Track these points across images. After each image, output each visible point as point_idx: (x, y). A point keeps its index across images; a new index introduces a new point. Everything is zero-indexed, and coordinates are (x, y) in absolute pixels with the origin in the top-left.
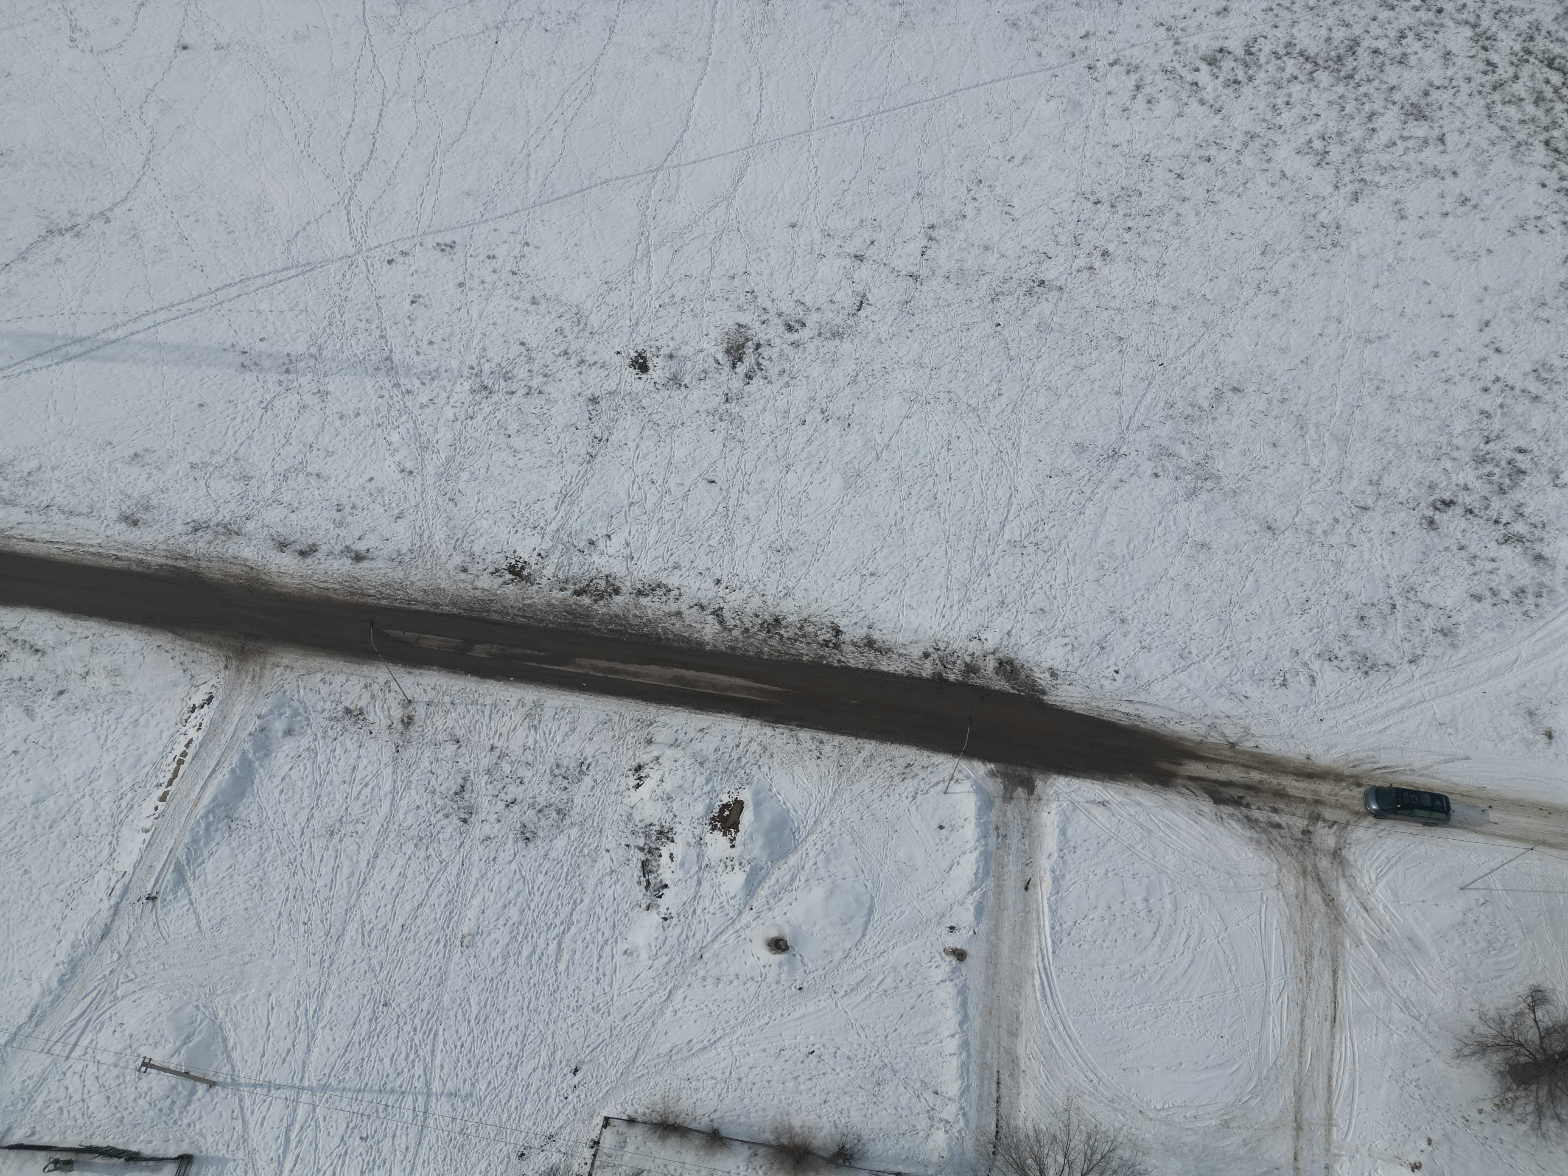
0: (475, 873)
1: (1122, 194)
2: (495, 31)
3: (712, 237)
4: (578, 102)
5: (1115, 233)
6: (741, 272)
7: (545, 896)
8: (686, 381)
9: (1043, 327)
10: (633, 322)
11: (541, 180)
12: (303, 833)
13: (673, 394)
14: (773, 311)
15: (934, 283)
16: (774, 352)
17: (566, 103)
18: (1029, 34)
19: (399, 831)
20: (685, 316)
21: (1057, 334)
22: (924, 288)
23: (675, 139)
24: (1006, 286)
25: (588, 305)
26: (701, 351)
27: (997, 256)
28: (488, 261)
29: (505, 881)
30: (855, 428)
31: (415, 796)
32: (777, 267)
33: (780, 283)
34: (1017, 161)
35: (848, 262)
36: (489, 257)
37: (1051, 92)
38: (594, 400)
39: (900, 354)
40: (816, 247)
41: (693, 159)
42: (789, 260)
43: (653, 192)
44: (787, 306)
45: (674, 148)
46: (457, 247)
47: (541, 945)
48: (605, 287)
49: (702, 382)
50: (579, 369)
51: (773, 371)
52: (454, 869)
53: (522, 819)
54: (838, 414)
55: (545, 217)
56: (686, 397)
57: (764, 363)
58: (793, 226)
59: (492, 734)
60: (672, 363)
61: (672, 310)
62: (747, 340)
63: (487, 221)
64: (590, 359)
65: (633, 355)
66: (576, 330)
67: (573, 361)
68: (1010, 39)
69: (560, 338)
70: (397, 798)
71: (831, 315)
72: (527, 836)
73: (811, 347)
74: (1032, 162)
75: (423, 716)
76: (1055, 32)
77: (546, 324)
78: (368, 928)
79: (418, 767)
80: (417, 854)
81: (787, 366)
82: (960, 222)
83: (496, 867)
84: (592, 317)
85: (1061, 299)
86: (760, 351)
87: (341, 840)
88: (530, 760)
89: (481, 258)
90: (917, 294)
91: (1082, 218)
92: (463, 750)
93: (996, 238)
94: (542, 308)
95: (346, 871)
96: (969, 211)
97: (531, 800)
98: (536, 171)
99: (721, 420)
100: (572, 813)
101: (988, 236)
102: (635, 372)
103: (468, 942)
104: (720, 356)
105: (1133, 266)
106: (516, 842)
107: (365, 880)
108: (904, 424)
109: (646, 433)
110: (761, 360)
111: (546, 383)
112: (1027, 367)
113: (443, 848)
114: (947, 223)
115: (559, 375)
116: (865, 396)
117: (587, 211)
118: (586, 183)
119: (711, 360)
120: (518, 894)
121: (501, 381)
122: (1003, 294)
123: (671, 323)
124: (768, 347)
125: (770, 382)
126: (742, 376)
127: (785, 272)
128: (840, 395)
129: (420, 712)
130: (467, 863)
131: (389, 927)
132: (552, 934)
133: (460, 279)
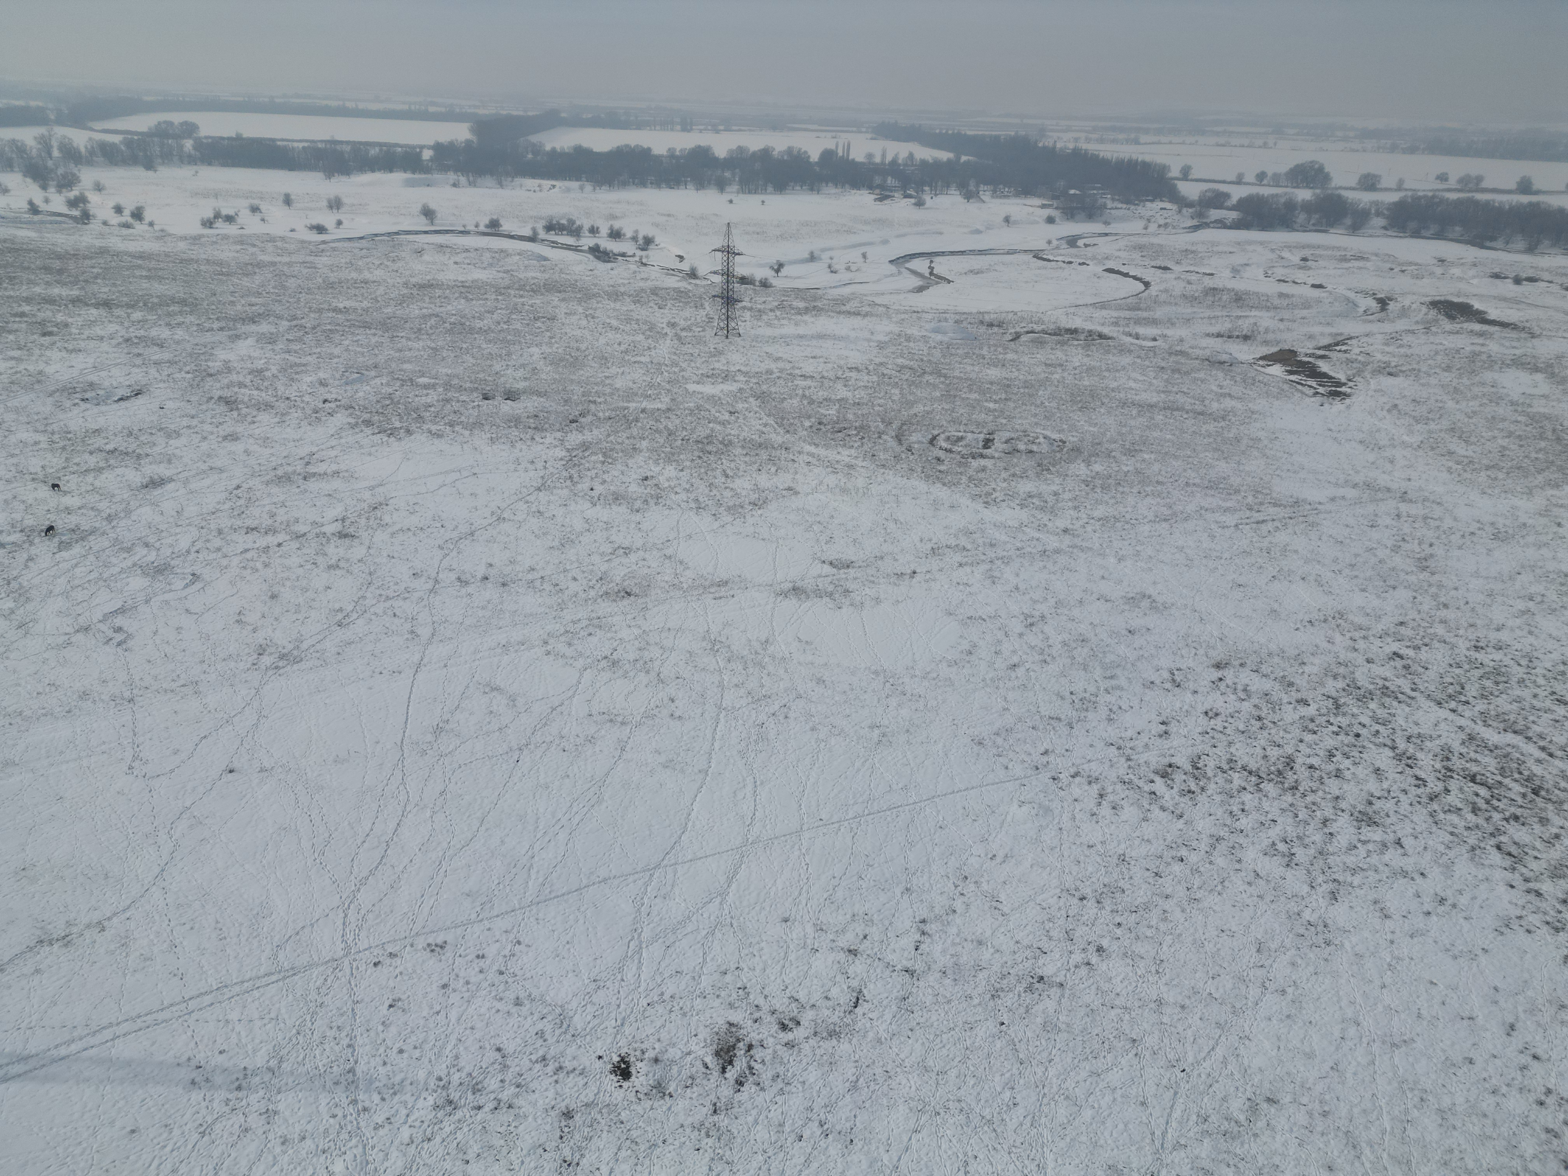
1: (1105, 890)
2: (517, 752)
3: (705, 932)
4: (586, 809)
5: (1106, 928)
6: (733, 967)
8: (671, 1089)
9: (1048, 1027)
10: (619, 1022)
11: (541, 880)
13: (656, 1104)
14: (765, 1008)
15: (933, 978)
16: (767, 1054)
17: (575, 809)
18: (995, 751)
20: (673, 1015)
21: (1065, 1035)
22: (921, 983)
23: (673, 840)
24: (1005, 982)
25: (574, 1004)
26: (689, 1053)
27: (991, 950)
28: (477, 961)
30: (857, 1142)
32: (770, 962)
33: (773, 978)
34: (999, 859)
35: (842, 956)
36: (478, 957)
37: (1022, 799)
38: (568, 1115)
39: (902, 1056)
40: (809, 941)
41: (689, 857)
42: (782, 954)
43: (649, 889)
44: (780, 1003)
45: (672, 848)
46: (448, 947)
48: (593, 986)
49: (688, 1090)
50: (556, 1077)
51: (766, 1075)
54: (838, 1128)
55: (541, 915)
56: (669, 1109)
57: (757, 1066)
58: (786, 920)
60: (657, 1068)
61: (660, 1009)
62: (738, 1040)
63: (481, 921)
64: (568, 1065)
65: (616, 1059)
66: (557, 1032)
67: (550, 1069)
68: (978, 755)
69: (540, 1042)
71: (827, 1012)
73: (806, 1048)
74: (1013, 860)
76: (1017, 750)
77: (526, 1026)
81: (781, 1070)
82: (951, 917)
84: (576, 1018)
85: (1063, 996)
86: (752, 1052)
89: (470, 958)
90: (914, 990)
91: (1071, 913)
93: (988, 933)
94: (525, 1010)
96: (958, 905)
98: (538, 872)
99: (708, 1136)
101: (980, 931)
102: (616, 1079)
104: (709, 1059)
105: (1131, 963)
108: (913, 1141)
109: (623, 1154)
110: (753, 1063)
111: (517, 1095)
112: (1040, 1071)
114: (938, 918)
115: (532, 1086)
116: (867, 1105)
117: (582, 909)
118: (585, 882)
119: (699, 1064)
121: (469, 1093)
122: (1002, 990)
123: (658, 1024)
124: (760, 1049)
125: (762, 1089)
126: (732, 1082)
127: (779, 967)
128: (840, 1104)
133: (445, 980)
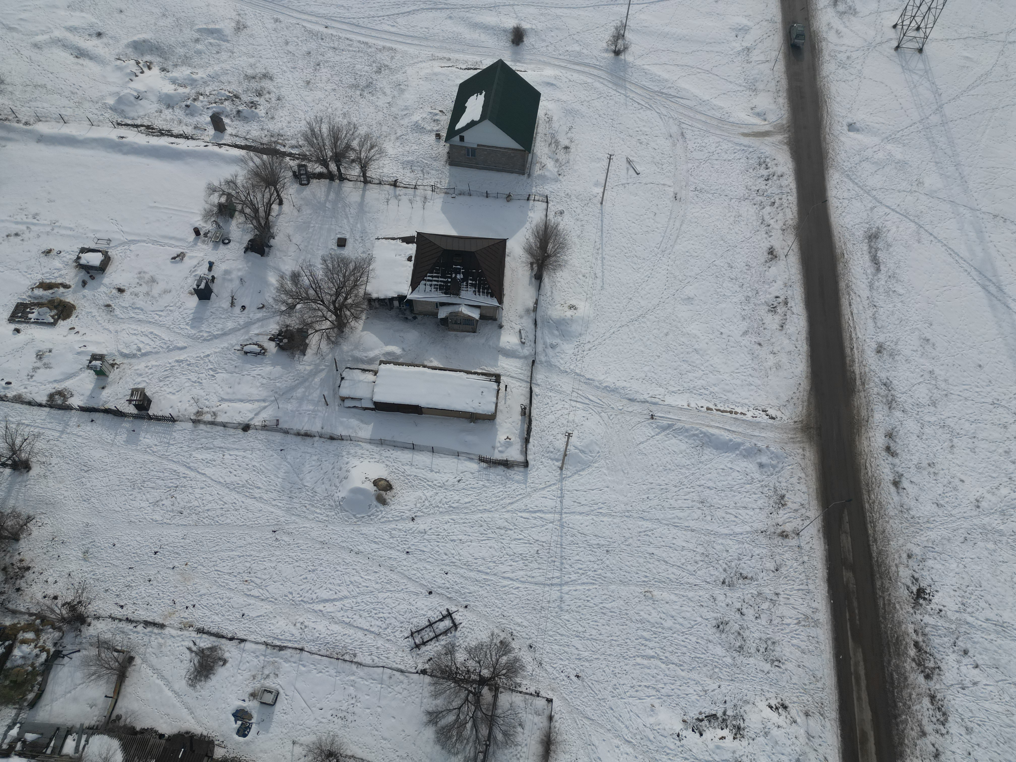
0: (691, 594)
7: (682, 643)
12: (700, 486)
19: (710, 542)
29: (688, 615)
31: (734, 548)
47: (651, 644)
52: (692, 580)
53: (732, 621)
59: (787, 592)
70: (731, 537)
72: (720, 626)
75: (790, 544)
78: (649, 533)
79: (754, 547)
80: (698, 555)
83: (697, 607)
87: (699, 508)
88: (774, 622)
92: (772, 574)
95: (681, 515)
97: (745, 626)
100: (741, 657)
103: (648, 596)
106: (715, 619)
107: (677, 526)
113: (704, 570)
120: (681, 625)
129: (793, 542)
130: (696, 588)
131: (652, 546)
132: (658, 651)
